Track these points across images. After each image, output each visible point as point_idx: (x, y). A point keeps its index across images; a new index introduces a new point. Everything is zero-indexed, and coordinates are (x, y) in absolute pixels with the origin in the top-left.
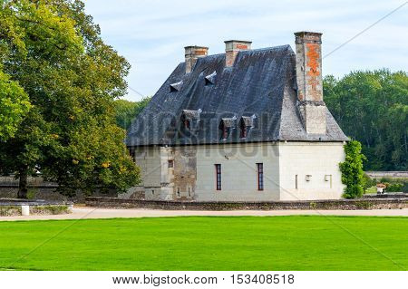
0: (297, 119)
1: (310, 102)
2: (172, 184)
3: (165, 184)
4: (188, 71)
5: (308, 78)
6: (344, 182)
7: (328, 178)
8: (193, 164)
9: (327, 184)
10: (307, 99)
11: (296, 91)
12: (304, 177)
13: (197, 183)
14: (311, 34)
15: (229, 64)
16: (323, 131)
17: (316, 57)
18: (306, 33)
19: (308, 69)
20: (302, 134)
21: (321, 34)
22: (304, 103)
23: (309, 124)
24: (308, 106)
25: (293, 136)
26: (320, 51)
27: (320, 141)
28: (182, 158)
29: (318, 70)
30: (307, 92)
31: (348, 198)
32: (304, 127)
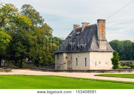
0: (97, 45)
1: (101, 40)
2: (67, 64)
3: (65, 64)
4: (74, 32)
5: (100, 33)
6: (112, 64)
7: (107, 63)
8: (71, 58)
9: (107, 65)
10: (100, 39)
11: (97, 37)
12: (98, 62)
13: (72, 63)
14: (102, 20)
15: (83, 30)
16: (106, 49)
17: (103, 27)
18: (100, 20)
19: (100, 30)
20: (98, 49)
21: (105, 20)
22: (99, 40)
23: (100, 47)
24: (100, 41)
25: (95, 50)
26: (105, 25)
27: (103, 52)
28: (69, 56)
29: (104, 31)
30: (100, 37)
31: (114, 69)
32: (99, 48)
